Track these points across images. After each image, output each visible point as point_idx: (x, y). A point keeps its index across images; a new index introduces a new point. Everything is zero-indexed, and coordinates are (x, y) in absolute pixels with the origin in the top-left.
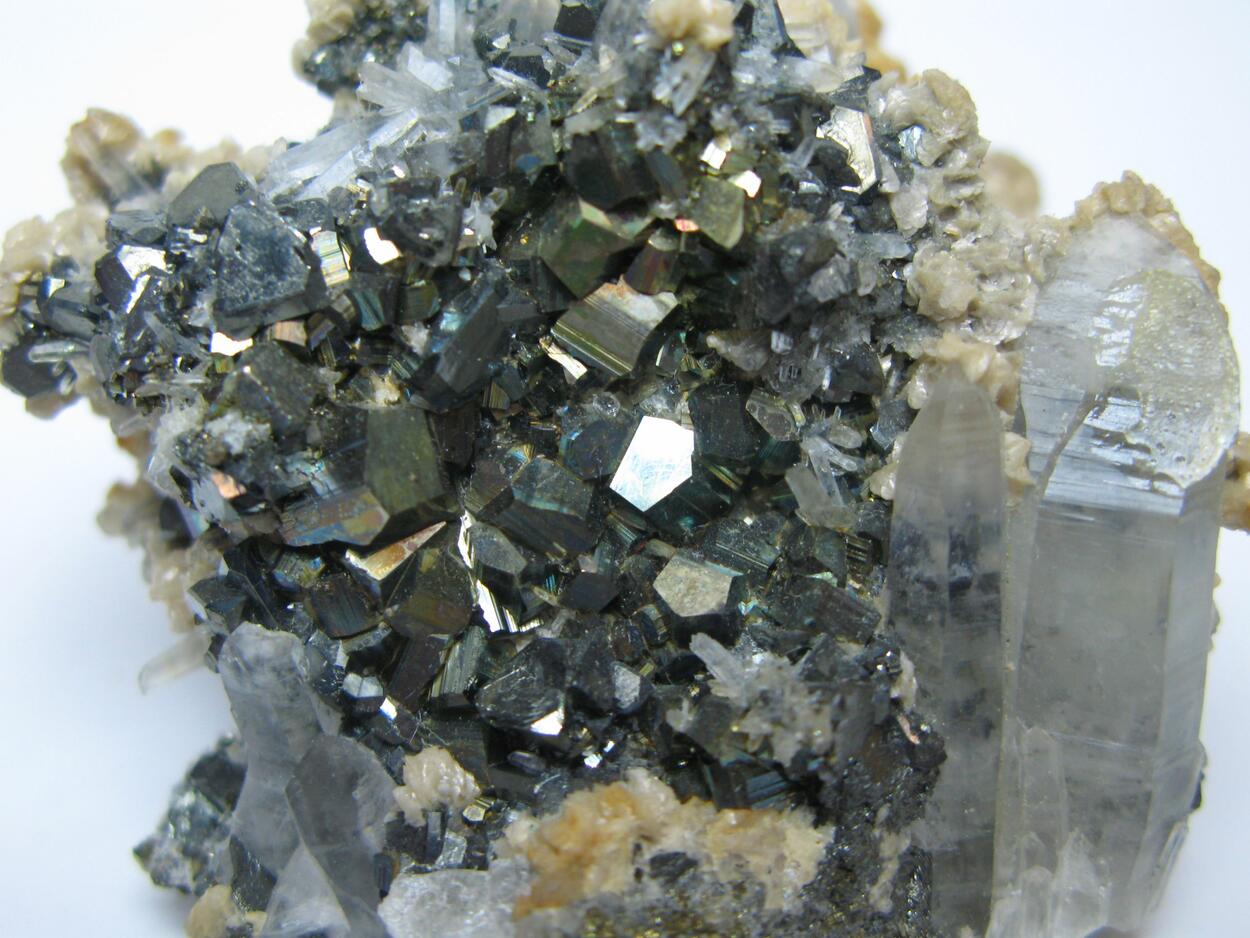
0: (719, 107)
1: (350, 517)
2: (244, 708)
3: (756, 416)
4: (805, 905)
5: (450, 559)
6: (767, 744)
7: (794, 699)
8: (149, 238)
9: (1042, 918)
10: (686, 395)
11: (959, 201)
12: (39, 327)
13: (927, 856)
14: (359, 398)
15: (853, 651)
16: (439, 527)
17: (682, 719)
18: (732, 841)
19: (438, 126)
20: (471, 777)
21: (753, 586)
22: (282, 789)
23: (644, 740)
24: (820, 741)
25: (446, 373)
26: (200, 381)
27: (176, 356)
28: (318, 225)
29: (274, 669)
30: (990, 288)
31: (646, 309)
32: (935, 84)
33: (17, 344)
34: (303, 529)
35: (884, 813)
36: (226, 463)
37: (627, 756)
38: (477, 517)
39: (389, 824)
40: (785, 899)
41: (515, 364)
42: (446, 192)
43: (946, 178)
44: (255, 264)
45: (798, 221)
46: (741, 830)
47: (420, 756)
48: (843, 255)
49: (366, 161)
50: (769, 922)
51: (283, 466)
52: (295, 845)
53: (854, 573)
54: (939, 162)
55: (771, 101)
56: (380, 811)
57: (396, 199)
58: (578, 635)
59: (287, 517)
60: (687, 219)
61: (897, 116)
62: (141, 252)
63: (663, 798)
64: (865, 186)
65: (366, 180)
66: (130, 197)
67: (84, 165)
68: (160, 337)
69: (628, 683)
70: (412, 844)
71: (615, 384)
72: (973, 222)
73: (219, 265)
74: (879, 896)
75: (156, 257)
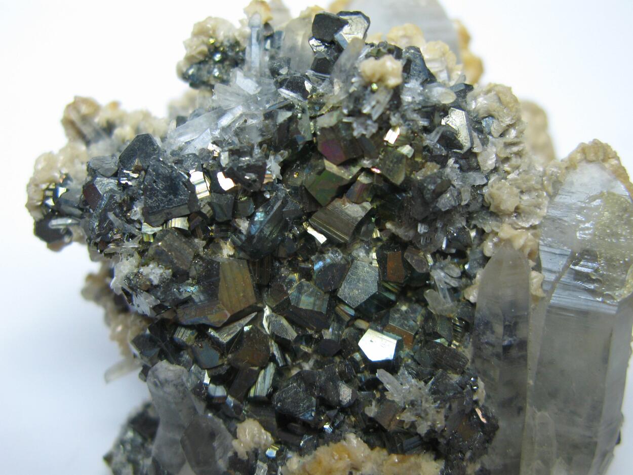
0: (394, 114)
1: (212, 314)
2: (159, 400)
3: (409, 261)
5: (259, 330)
6: (413, 425)
7: (427, 405)
8: (110, 174)
10: (375, 249)
11: (511, 154)
12: (53, 211)
13: (488, 471)
14: (214, 253)
15: (455, 378)
16: (253, 315)
17: (372, 411)
18: (396, 470)
19: (253, 116)
20: (269, 435)
21: (407, 344)
23: (353, 419)
24: (439, 426)
25: (258, 243)
26: (136, 246)
27: (124, 234)
28: (194, 168)
29: (174, 385)
30: (525, 197)
31: (355, 210)
32: (501, 95)
33: (43, 218)
34: (188, 316)
35: (468, 454)
36: (151, 289)
37: (345, 427)
38: (273, 310)
39: (230, 458)
41: (291, 236)
42: (257, 151)
43: (505, 143)
44: (163, 190)
45: (432, 169)
46: (400, 465)
47: (245, 424)
48: (454, 187)
49: (217, 133)
51: (178, 289)
52: (181, 465)
53: (456, 337)
54: (502, 135)
55: (419, 109)
56: (225, 452)
57: (233, 158)
58: (321, 367)
59: (180, 311)
60: (377, 168)
61: (481, 112)
62: (106, 181)
63: (363, 449)
64: (465, 149)
65: (217, 145)
66: (96, 141)
67: (73, 123)
68: (116, 224)
69: (346, 393)
70: (241, 467)
71: (340, 245)
72: (518, 164)
73: (145, 189)
75: (112, 184)
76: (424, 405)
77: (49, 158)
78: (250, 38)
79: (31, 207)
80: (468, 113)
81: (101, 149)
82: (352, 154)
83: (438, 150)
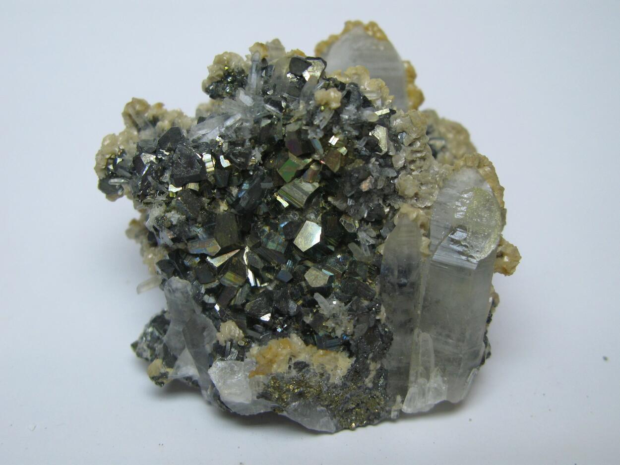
0: (335, 126)
1: (209, 247)
2: (170, 303)
3: (343, 223)
4: (342, 382)
5: (240, 262)
6: (334, 330)
7: (343, 317)
8: (151, 151)
9: (424, 394)
10: (321, 214)
11: (417, 158)
12: (112, 173)
13: (386, 371)
14: (214, 208)
15: (366, 303)
16: (237, 251)
17: (308, 319)
18: (321, 360)
19: (247, 121)
20: (241, 332)
21: (337, 279)
22: (181, 330)
23: (297, 325)
24: (349, 331)
25: (243, 204)
26: (164, 199)
27: (157, 191)
28: (205, 152)
29: (182, 292)
30: (423, 188)
31: (309, 187)
32: (412, 118)
33: (105, 177)
34: (194, 248)
35: (371, 355)
36: (171, 227)
37: (291, 329)
38: (250, 249)
39: (214, 344)
40: (336, 380)
41: (266, 201)
42: (248, 144)
43: (412, 150)
44: (184, 164)
45: (359, 164)
46: (324, 357)
47: (226, 323)
48: (373, 176)
49: (223, 130)
50: (330, 386)
51: (189, 229)
52: (183, 348)
53: (370, 277)
54: (411, 145)
55: (354, 124)
56: (211, 340)
57: (231, 147)
58: (279, 289)
59: (189, 244)
60: (323, 161)
61: (398, 129)
62: (148, 155)
63: (300, 344)
64: (383, 153)
65: (222, 138)
66: (145, 129)
67: (130, 116)
68: (153, 184)
69: (293, 306)
70: (220, 351)
71: (298, 210)
72: (421, 165)
73: (173, 163)
74: (368, 382)
75: (153, 158)
76: (341, 317)
77: (113, 138)
78: (251, 68)
79: (97, 169)
80: (389, 129)
81: (147, 134)
82: (307, 150)
83: (364, 152)
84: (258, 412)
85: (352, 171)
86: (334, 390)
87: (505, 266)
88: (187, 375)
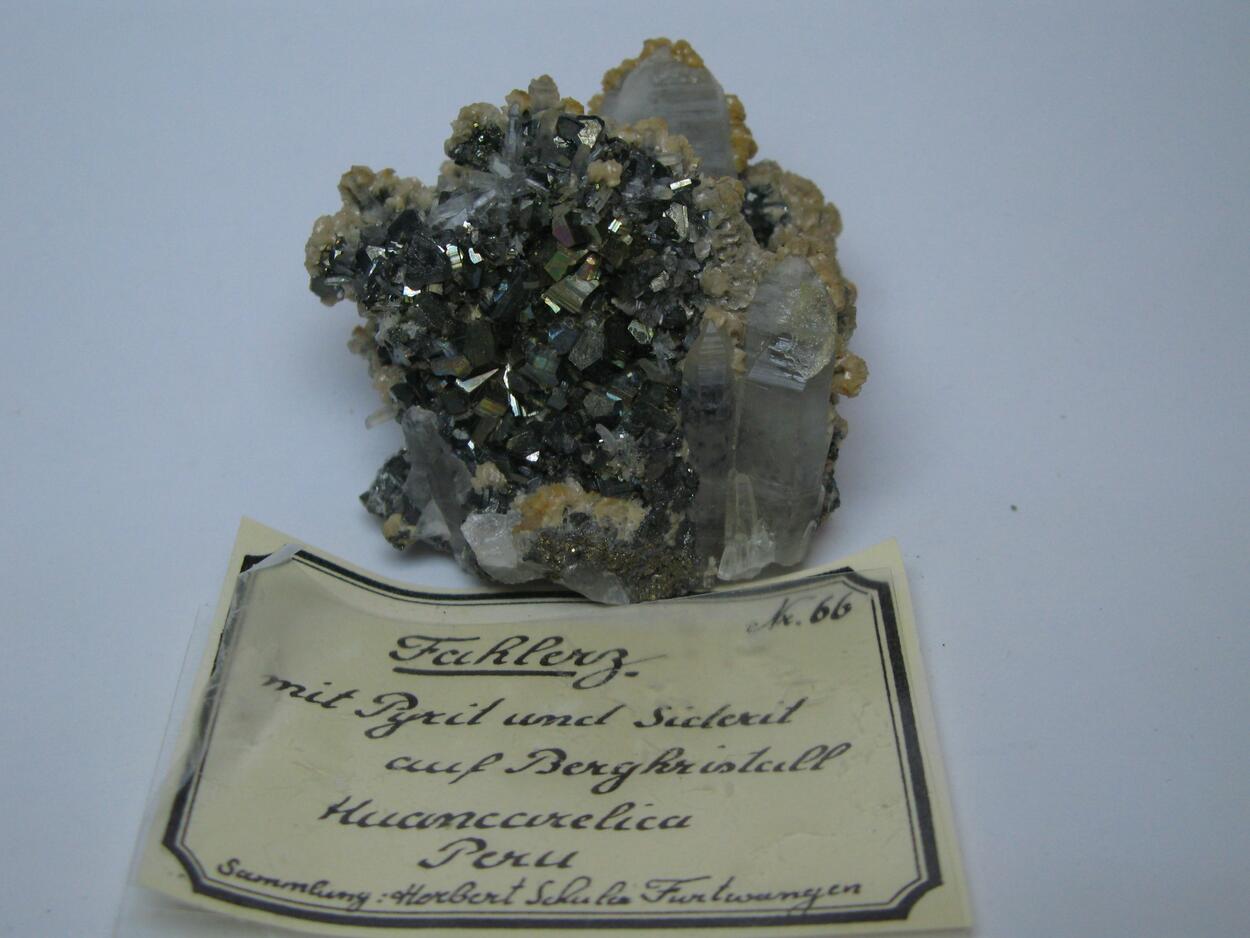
0: (616, 208)
1: (457, 365)
2: (410, 440)
3: (632, 332)
4: (634, 539)
5: (500, 384)
6: (620, 472)
7: (631, 455)
8: (380, 243)
9: (744, 555)
10: (604, 321)
11: (727, 244)
12: (329, 270)
13: (693, 524)
14: (464, 316)
15: (662, 436)
16: (495, 371)
17: (589, 458)
18: (605, 511)
19: (503, 201)
20: (503, 476)
21: (626, 405)
22: (425, 475)
23: (574, 465)
24: (639, 472)
25: (500, 309)
26: (398, 306)
27: (389, 295)
28: (450, 243)
29: (425, 426)
30: (736, 284)
31: (586, 286)
32: (721, 191)
33: (319, 276)
34: (440, 368)
35: (670, 504)
36: (408, 343)
37: (567, 472)
38: (512, 367)
39: (468, 493)
40: (626, 535)
41: (530, 304)
42: (505, 230)
43: (720, 235)
44: (423, 260)
45: (649, 256)
46: (610, 506)
47: (483, 465)
48: (667, 271)
49: (472, 213)
50: (618, 544)
52: (430, 499)
53: (668, 402)
54: (719, 227)
55: (641, 204)
56: (464, 488)
57: (482, 236)
58: (551, 420)
59: (433, 363)
61: (702, 206)
62: (375, 249)
63: (578, 491)
64: (681, 240)
65: (471, 223)
66: (370, 208)
67: (349, 190)
68: (383, 286)
69: (569, 442)
70: (477, 502)
71: (573, 315)
72: (733, 253)
73: (408, 259)
74: (669, 538)
75: (382, 252)
76: (629, 455)
77: (327, 221)
78: (509, 125)
79: (308, 264)
80: (690, 206)
81: (374, 217)
82: (581, 238)
83: (655, 239)
84: (527, 579)
85: (638, 265)
86: (623, 549)
87: (845, 385)
88: (435, 535)
